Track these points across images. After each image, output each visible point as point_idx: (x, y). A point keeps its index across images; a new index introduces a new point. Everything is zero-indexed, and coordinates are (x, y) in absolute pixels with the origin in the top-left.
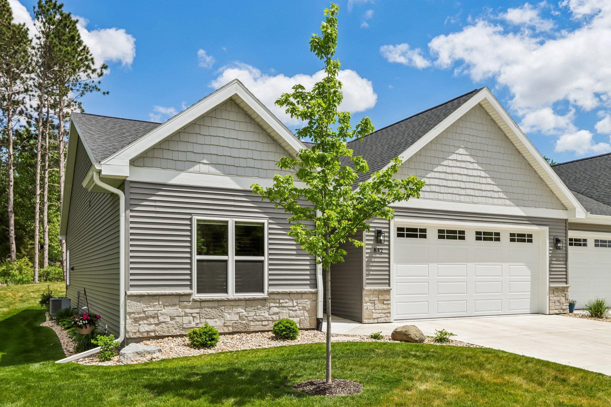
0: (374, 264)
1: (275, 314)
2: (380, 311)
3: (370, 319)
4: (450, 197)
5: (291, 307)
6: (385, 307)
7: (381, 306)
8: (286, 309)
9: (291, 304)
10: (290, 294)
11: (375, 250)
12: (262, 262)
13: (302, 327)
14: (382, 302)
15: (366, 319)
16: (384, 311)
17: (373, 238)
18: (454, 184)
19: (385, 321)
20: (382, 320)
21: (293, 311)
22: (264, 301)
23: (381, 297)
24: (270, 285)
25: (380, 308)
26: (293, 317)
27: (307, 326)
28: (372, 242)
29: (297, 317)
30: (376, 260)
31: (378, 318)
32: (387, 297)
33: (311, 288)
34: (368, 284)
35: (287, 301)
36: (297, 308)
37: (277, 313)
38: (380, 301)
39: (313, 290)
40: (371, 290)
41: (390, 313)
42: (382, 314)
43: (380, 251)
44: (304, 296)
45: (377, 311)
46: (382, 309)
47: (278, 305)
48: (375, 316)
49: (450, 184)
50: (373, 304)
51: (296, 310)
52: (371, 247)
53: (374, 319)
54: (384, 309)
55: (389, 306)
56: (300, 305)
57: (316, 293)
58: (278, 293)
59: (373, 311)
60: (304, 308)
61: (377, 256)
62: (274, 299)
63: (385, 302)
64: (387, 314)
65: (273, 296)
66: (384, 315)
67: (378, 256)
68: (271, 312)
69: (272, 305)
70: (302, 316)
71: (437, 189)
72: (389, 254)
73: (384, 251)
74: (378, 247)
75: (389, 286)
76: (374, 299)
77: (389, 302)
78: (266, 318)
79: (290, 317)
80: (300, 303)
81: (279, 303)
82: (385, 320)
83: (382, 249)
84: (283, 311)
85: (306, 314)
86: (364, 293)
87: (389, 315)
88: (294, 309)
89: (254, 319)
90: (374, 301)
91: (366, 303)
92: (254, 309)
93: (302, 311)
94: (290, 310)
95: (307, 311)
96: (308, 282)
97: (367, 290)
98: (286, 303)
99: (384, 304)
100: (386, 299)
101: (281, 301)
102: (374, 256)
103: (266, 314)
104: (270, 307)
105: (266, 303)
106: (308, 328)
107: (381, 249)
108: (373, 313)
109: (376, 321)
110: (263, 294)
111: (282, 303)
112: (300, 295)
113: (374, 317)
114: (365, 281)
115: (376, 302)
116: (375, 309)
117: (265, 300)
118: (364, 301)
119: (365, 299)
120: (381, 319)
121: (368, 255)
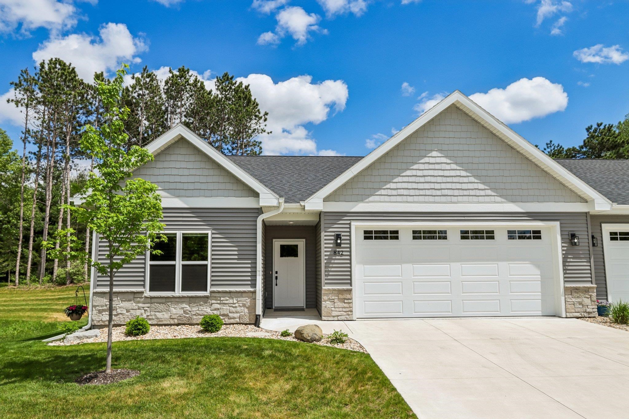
0: (334, 266)
1: (216, 309)
2: (341, 309)
3: (329, 316)
4: (421, 199)
5: (232, 304)
6: (346, 305)
7: (341, 305)
8: (227, 305)
9: (231, 301)
10: (230, 292)
11: (335, 252)
12: (206, 265)
13: (242, 321)
14: (343, 300)
15: (325, 316)
16: (344, 310)
17: (332, 242)
18: (427, 186)
19: (346, 319)
20: (343, 318)
21: (233, 307)
22: (206, 299)
23: (341, 297)
24: (212, 285)
25: (340, 307)
26: (234, 313)
27: (247, 320)
28: (331, 246)
29: (237, 312)
30: (336, 261)
31: (338, 316)
32: (348, 296)
33: (252, 287)
34: (326, 283)
35: (227, 298)
36: (237, 305)
37: (218, 309)
38: (340, 300)
39: (252, 290)
40: (329, 290)
41: (351, 311)
42: (342, 313)
43: (341, 253)
44: (244, 295)
45: (337, 309)
46: (342, 308)
47: (219, 302)
48: (334, 314)
49: (421, 186)
50: (333, 303)
51: (236, 307)
52: (330, 250)
53: (334, 316)
54: (345, 308)
55: (351, 305)
56: (240, 302)
57: (254, 292)
58: (219, 292)
59: (333, 309)
60: (244, 305)
61: (337, 257)
62: (215, 297)
63: (346, 301)
64: (348, 312)
65: (213, 294)
66: (345, 314)
67: (339, 257)
68: (212, 308)
69: (213, 301)
70: (242, 312)
71: (405, 192)
72: (350, 256)
73: (344, 253)
74: (338, 250)
75: (351, 286)
76: (333, 298)
77: (350, 301)
78: (207, 313)
79: (230, 312)
80: (239, 301)
81: (220, 300)
82: (346, 318)
83: (343, 251)
84: (224, 307)
85: (246, 310)
86: (323, 292)
87: (350, 313)
88: (234, 305)
89: (197, 313)
90: (334, 299)
91: (325, 301)
92: (197, 305)
93: (243, 308)
94: (230, 307)
95: (247, 308)
96: (249, 283)
97: (326, 290)
98: (227, 300)
99: (344, 303)
100: (347, 298)
101: (222, 299)
102: (333, 258)
103: (207, 309)
104: (212, 304)
105: (208, 300)
106: (247, 322)
107: (341, 251)
108: (332, 311)
109: (336, 318)
110: (206, 293)
111: (222, 300)
112: (240, 294)
113: (333, 315)
114: (323, 281)
115: (336, 301)
116: (334, 307)
117: (207, 297)
118: (323, 300)
119: (324, 298)
120: (341, 317)
121: (327, 257)
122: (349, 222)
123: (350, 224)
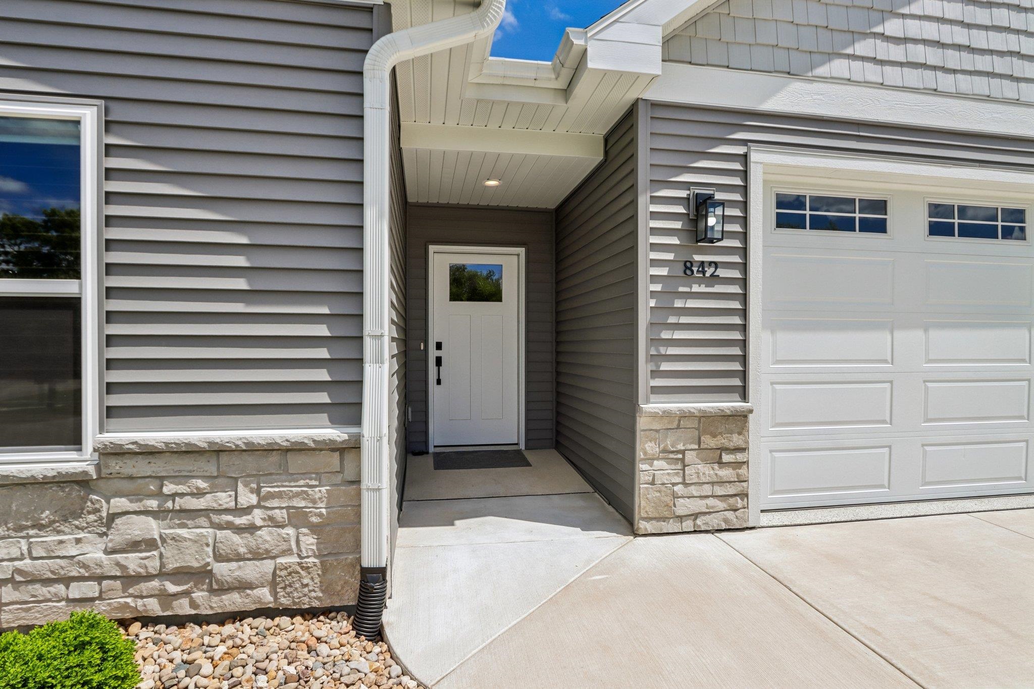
0: (684, 320)
1: (134, 546)
2: (707, 490)
3: (664, 519)
4: (981, 85)
5: (227, 511)
6: (726, 473)
7: (708, 471)
8: (203, 521)
9: (224, 499)
10: (217, 451)
11: (688, 267)
12: (73, 305)
13: (285, 601)
14: (716, 457)
15: (648, 519)
16: (719, 491)
17: (678, 225)
18: (998, 41)
19: (724, 527)
20: (714, 521)
21: (239, 530)
22: (76, 492)
23: (709, 442)
24: (110, 412)
25: (704, 480)
26: (239, 558)
27: (314, 597)
28: (675, 241)
29: (257, 555)
30: (691, 304)
31: (696, 516)
32: (736, 440)
33: (335, 422)
34: (655, 390)
35: (202, 484)
36: (257, 516)
37: (151, 544)
38: (705, 453)
39: (337, 434)
40: (667, 414)
41: (744, 495)
42: (711, 502)
43: (709, 271)
44: (296, 462)
45: (694, 490)
46: (713, 483)
47: (153, 504)
48: (684, 507)
49: (980, 39)
50: (679, 466)
51: (252, 528)
52: (670, 256)
53: (681, 518)
54: (721, 483)
55: (743, 471)
56: (275, 503)
57: (353, 447)
58: (149, 452)
59: (679, 489)
60: (297, 518)
61: (696, 288)
62: (131, 478)
63: (726, 458)
64: (732, 501)
65: (115, 466)
66: (721, 505)
67: (703, 289)
68: (116, 537)
69: (120, 503)
70: (287, 552)
71: (933, 56)
72: (744, 282)
73: (722, 273)
74: (698, 258)
75: (744, 397)
76: (681, 447)
77: (740, 457)
78: (85, 566)
79: (219, 557)
80: (271, 496)
81: (159, 494)
82: (726, 520)
83: (716, 265)
84: (183, 532)
85: (309, 541)
86: (642, 423)
87: (740, 503)
88: (240, 521)
89: (18, 571)
90: (683, 452)
91: (650, 460)
92: (21, 528)
93: (290, 531)
94: (220, 527)
95: (315, 529)
96: (323, 398)
97: (654, 416)
98: (200, 493)
99: (720, 463)
100: (731, 445)
101: (169, 488)
102: (681, 289)
103: (86, 548)
104: (112, 517)
105: (84, 499)
106: (316, 604)
107: (710, 263)
108: (675, 496)
109: (688, 525)
110: (73, 455)
111: (173, 496)
112: (275, 458)
113: (680, 511)
114: (645, 381)
115: (690, 457)
116: (685, 484)
117: (82, 482)
118: (640, 454)
119: (645, 446)
120: (707, 518)
121: (657, 287)
122: (740, 150)
123: (745, 156)
